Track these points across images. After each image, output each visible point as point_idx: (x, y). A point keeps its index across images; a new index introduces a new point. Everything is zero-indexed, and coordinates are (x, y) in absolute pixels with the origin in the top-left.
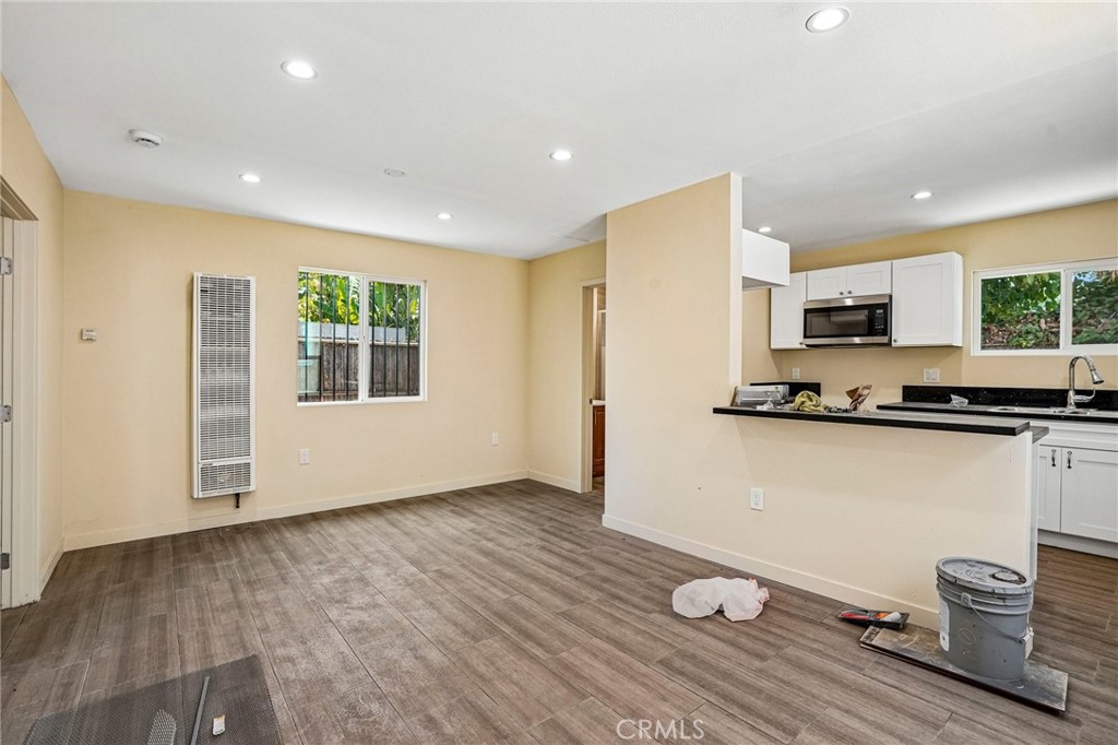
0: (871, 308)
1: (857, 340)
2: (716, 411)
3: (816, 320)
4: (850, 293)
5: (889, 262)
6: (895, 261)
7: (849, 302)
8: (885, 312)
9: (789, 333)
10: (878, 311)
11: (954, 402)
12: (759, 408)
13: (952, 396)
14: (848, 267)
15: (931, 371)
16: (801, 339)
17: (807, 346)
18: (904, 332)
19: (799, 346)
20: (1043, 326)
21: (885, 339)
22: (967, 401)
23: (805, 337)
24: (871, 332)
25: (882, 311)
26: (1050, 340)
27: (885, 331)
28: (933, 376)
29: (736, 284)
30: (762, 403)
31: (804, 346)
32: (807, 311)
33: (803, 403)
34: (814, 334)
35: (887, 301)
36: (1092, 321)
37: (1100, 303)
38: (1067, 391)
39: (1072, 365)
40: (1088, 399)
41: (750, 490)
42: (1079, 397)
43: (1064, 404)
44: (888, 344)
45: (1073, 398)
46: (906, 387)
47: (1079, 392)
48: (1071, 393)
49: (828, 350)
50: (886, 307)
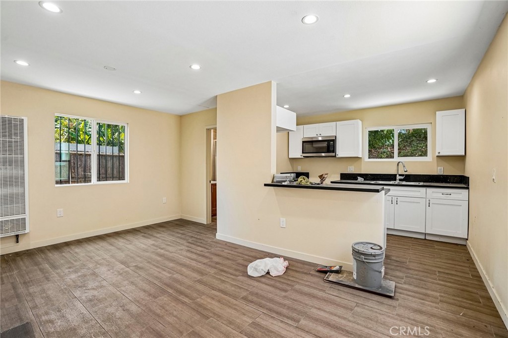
0: (328, 141)
1: (323, 154)
2: (266, 185)
3: (308, 146)
4: (320, 135)
5: (335, 123)
6: (337, 122)
7: (320, 139)
8: (334, 143)
9: (296, 151)
10: (331, 143)
11: (359, 180)
12: (283, 183)
13: (358, 177)
14: (319, 124)
15: (351, 167)
16: (301, 154)
17: (304, 157)
18: (341, 151)
19: (300, 157)
20: (389, 150)
21: (333, 154)
22: (363, 179)
23: (303, 153)
24: (328, 151)
26: (391, 156)
27: (334, 151)
28: (351, 169)
29: (274, 130)
30: (285, 181)
31: (302, 157)
32: (303, 142)
33: (301, 181)
34: (306, 152)
35: (335, 139)
36: (404, 148)
37: (407, 142)
38: (396, 175)
39: (398, 165)
40: (402, 177)
41: (280, 219)
42: (400, 177)
43: (395, 180)
44: (335, 156)
45: (398, 177)
46: (341, 174)
47: (400, 175)
48: (398, 175)
49: (312, 159)
50: (334, 141)
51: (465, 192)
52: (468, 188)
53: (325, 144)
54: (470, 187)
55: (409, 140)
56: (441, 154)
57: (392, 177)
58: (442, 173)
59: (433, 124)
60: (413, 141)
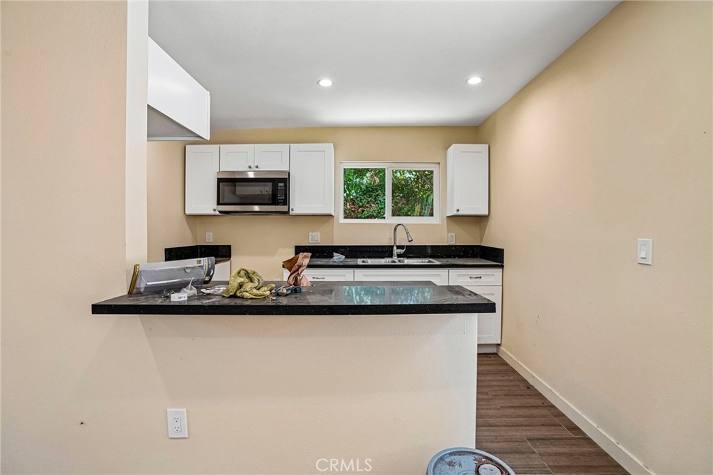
0: (274, 181)
1: (257, 208)
2: (98, 309)
3: (226, 188)
4: (257, 167)
5: (288, 145)
6: (292, 145)
7: (251, 175)
8: (285, 186)
9: (203, 200)
10: (280, 184)
11: (335, 258)
12: (177, 298)
13: (334, 254)
14: (256, 145)
15: (314, 234)
16: (215, 206)
17: (220, 212)
18: (299, 203)
19: (213, 213)
21: (284, 208)
23: (219, 204)
24: (274, 200)
25: (283, 184)
27: (285, 202)
28: (316, 238)
30: (178, 288)
31: (217, 213)
32: (220, 181)
33: (241, 286)
34: (226, 201)
35: (287, 177)
36: (368, 205)
37: (370, 196)
38: (392, 247)
39: (395, 229)
40: (402, 251)
41: (166, 411)
42: (399, 250)
43: (391, 256)
44: (287, 213)
45: (396, 251)
46: (296, 247)
47: (399, 247)
48: (395, 248)
49: (237, 217)
50: (286, 181)
51: (497, 272)
52: (502, 267)
53: (267, 189)
54: (505, 264)
55: (374, 194)
56: (460, 213)
57: (384, 251)
58: (453, 243)
59: (442, 163)
60: (378, 195)
